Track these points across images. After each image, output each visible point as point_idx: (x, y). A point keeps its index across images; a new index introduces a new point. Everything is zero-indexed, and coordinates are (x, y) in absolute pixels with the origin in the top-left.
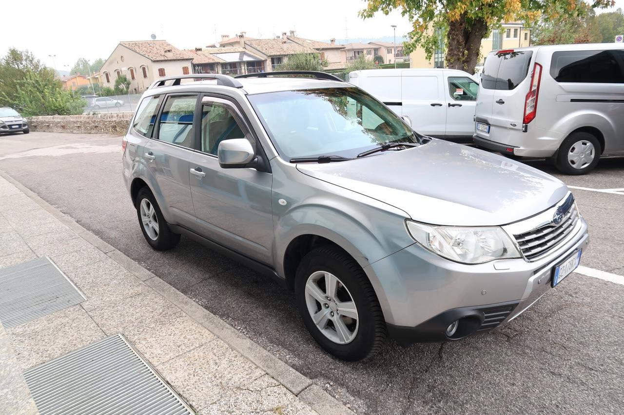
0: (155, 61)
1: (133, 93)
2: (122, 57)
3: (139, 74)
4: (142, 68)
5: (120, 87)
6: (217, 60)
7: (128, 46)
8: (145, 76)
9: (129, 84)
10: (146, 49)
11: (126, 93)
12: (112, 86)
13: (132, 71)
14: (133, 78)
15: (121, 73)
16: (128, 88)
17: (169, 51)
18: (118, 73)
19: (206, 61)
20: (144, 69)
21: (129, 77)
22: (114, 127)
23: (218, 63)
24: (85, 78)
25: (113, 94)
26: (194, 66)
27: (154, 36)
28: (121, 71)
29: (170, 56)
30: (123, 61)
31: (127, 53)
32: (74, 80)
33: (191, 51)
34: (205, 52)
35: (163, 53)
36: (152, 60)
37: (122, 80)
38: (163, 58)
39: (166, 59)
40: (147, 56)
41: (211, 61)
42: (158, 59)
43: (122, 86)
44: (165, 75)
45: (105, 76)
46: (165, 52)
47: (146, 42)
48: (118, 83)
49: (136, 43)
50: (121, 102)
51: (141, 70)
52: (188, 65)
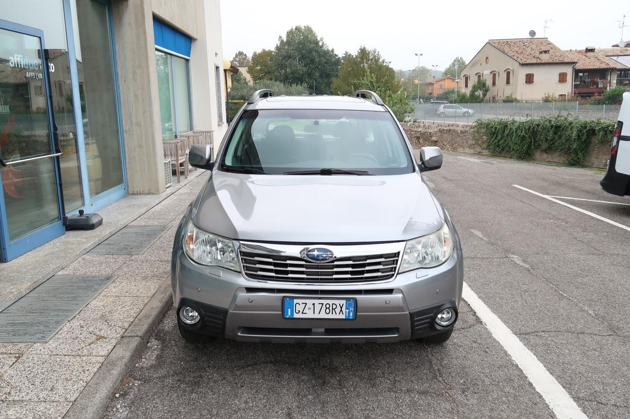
0: (523, 65)
1: (490, 102)
2: (487, 58)
3: (501, 80)
4: (506, 72)
5: (476, 93)
6: (612, 65)
7: (496, 45)
8: (508, 82)
9: (487, 91)
10: (517, 49)
11: (481, 101)
12: (467, 92)
13: (494, 76)
14: (494, 84)
15: (481, 77)
16: (485, 95)
17: (545, 52)
18: (479, 77)
19: (597, 65)
20: (508, 74)
21: (489, 83)
22: (418, 138)
23: (613, 70)
24: (454, 80)
25: (467, 101)
26: (577, 72)
27: (532, 33)
28: (483, 75)
29: (545, 58)
30: (487, 63)
31: (494, 54)
32: (442, 83)
33: (580, 52)
34: (600, 53)
35: (537, 54)
36: (520, 63)
37: (481, 85)
38: (534, 61)
39: (539, 61)
40: (515, 58)
41: (603, 66)
42: (528, 62)
43: (479, 93)
44: (533, 82)
45: (464, 79)
46: (541, 53)
47: (522, 41)
48: (475, 89)
49: (508, 42)
50: (470, 111)
51: (505, 75)
52: (569, 70)
